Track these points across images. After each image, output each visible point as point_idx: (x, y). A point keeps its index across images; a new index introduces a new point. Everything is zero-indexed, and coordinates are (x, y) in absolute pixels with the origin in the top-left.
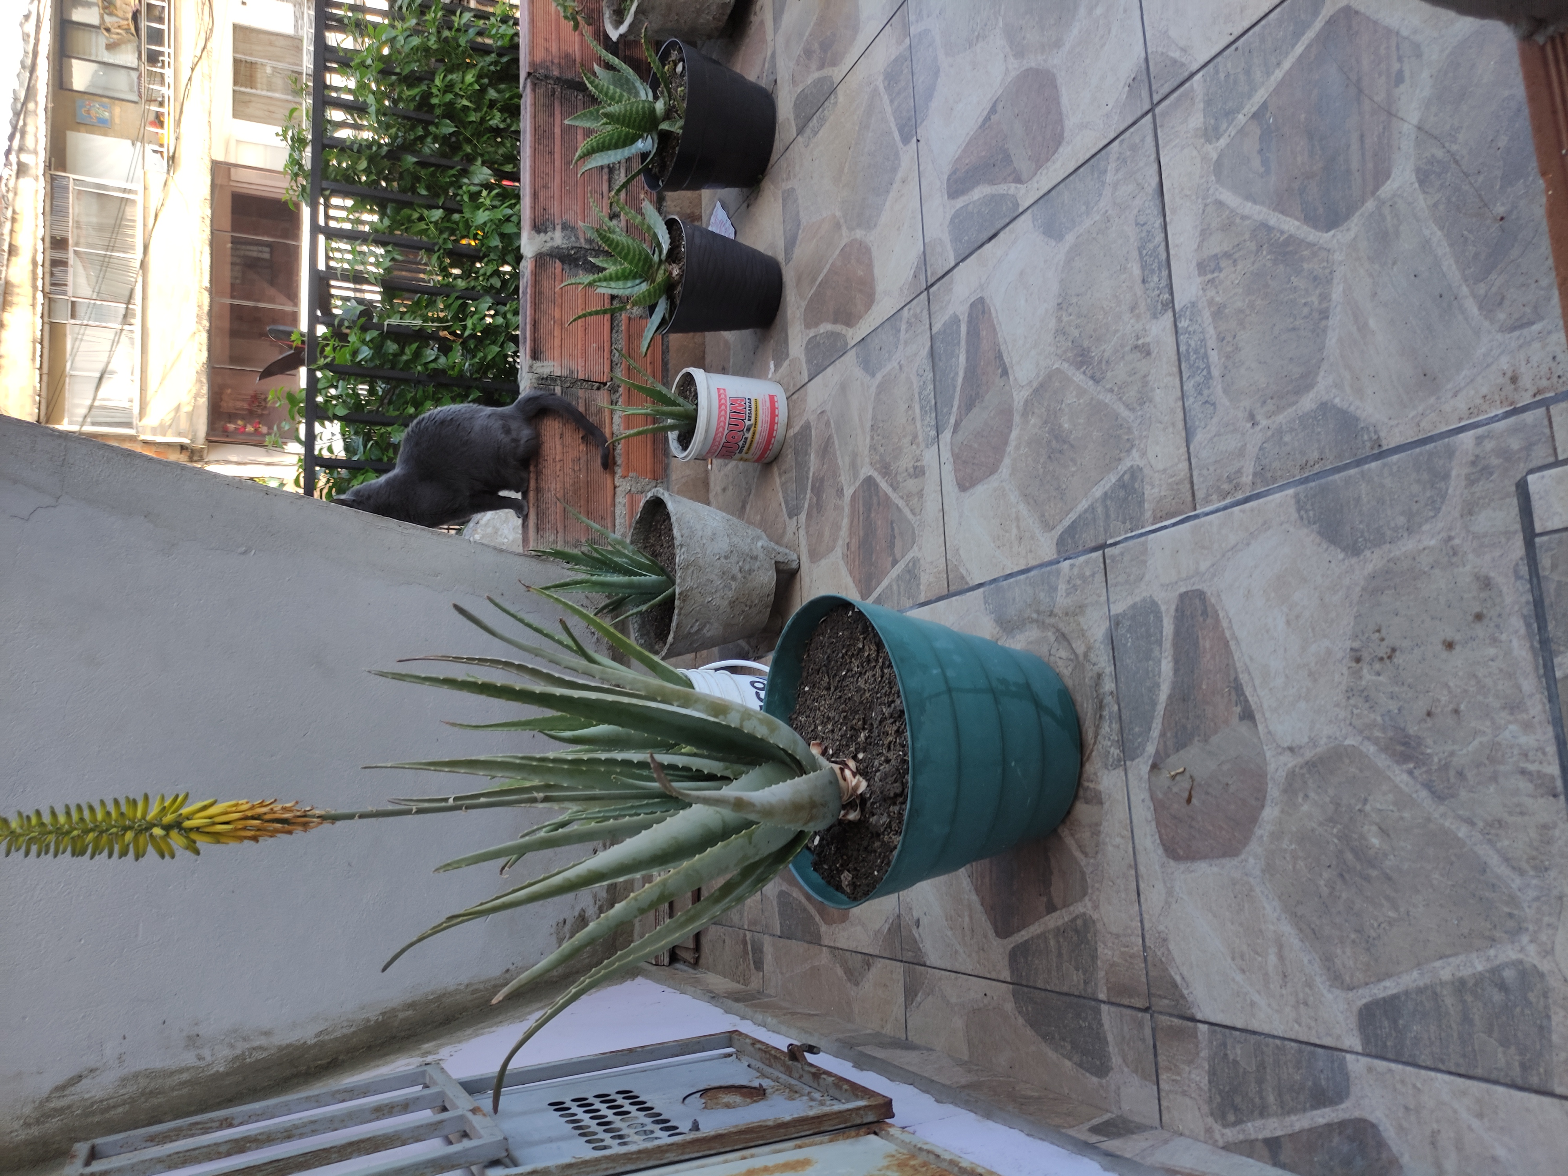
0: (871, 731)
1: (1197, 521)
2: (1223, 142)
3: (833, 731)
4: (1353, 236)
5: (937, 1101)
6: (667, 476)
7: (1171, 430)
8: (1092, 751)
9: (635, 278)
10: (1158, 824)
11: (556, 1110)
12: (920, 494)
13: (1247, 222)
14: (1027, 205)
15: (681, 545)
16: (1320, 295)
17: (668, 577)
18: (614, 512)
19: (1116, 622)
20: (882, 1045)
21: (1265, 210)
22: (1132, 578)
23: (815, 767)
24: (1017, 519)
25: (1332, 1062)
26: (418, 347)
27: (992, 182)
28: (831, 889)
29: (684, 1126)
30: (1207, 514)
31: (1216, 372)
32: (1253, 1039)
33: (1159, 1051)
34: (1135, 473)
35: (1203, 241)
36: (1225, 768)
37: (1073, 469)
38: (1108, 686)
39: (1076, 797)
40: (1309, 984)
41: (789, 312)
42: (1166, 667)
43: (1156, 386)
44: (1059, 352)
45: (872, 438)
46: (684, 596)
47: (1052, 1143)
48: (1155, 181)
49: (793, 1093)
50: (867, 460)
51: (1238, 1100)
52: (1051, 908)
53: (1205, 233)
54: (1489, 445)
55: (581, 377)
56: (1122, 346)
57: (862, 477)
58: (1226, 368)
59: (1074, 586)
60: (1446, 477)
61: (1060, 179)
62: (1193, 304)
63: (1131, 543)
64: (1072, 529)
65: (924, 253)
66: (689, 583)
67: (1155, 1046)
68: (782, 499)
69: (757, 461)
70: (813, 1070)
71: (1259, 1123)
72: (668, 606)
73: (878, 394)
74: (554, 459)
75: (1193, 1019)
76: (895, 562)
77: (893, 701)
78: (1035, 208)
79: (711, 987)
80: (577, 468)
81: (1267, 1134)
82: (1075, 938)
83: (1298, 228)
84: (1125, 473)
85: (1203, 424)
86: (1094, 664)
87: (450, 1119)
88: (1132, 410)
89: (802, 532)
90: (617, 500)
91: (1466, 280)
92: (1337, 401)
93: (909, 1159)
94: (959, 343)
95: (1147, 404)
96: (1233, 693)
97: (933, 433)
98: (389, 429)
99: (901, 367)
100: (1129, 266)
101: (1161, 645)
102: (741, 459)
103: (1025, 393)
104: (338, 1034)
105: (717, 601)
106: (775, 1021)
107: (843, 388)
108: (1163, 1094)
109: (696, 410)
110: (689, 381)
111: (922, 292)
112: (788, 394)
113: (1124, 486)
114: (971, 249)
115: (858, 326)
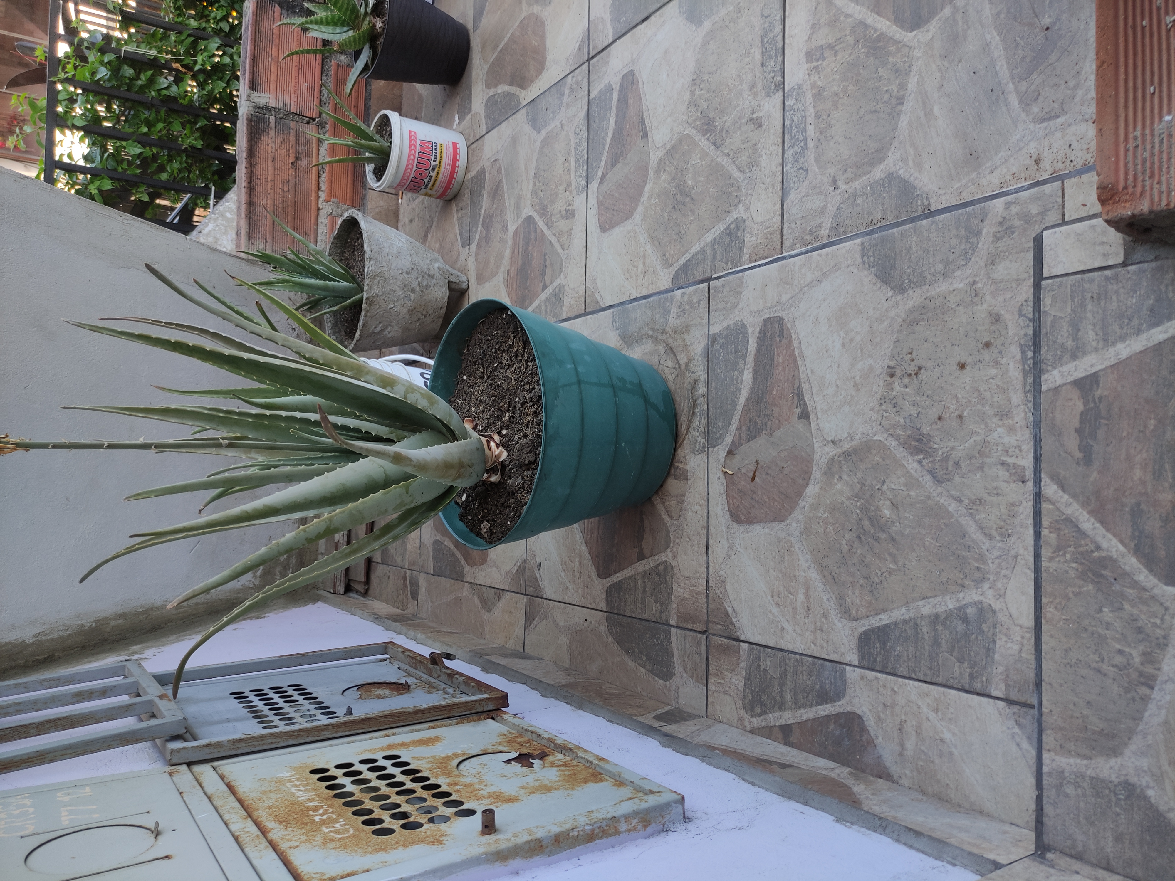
0: (514, 413)
1: (784, 261)
3: (483, 412)
4: (931, 37)
5: (543, 696)
6: (363, 205)
7: (771, 189)
8: (684, 439)
9: (343, 25)
10: (728, 496)
11: (235, 698)
12: (569, 233)
13: (850, 20)
15: (370, 259)
16: (899, 85)
17: (358, 284)
18: (316, 231)
19: (712, 340)
20: (505, 656)
21: (864, 10)
22: (729, 305)
23: (466, 436)
24: (644, 256)
25: (836, 672)
26: (152, 75)
28: (473, 535)
29: (341, 711)
30: (792, 257)
31: (811, 144)
32: (780, 654)
33: (711, 662)
34: (739, 223)
35: (812, 34)
36: (782, 455)
37: (692, 218)
38: (702, 389)
39: (668, 474)
40: (825, 616)
41: (474, 73)
42: (748, 376)
43: (763, 153)
44: (690, 120)
45: (534, 184)
46: (371, 301)
47: (626, 727)
49: (431, 688)
50: (529, 202)
51: (764, 698)
52: (641, 557)
53: (815, 27)
54: (1014, 209)
55: (293, 110)
56: (740, 118)
57: (524, 216)
58: (819, 140)
59: (684, 310)
60: (979, 233)
62: (800, 86)
63: (731, 277)
64: (686, 266)
65: (588, 29)
66: (375, 291)
67: (708, 659)
68: (458, 231)
69: (439, 197)
70: (449, 672)
71: (777, 714)
72: (357, 307)
73: (542, 147)
74: (266, 179)
75: (738, 640)
76: (545, 287)
77: (534, 389)
79: (375, 611)
80: (286, 189)
81: (783, 722)
82: (657, 579)
83: (889, 27)
84: (732, 223)
85: (796, 186)
86: (693, 373)
87: (139, 703)
88: (743, 172)
89: (472, 259)
90: (320, 220)
91: (1013, 79)
92: (901, 172)
93: (517, 737)
94: (610, 108)
95: (755, 168)
96: (796, 398)
97: (584, 183)
98: (124, 143)
99: (562, 127)
100: (752, 51)
101: (745, 360)
102: (426, 194)
103: (660, 153)
104: (55, 635)
105: (398, 308)
106: (423, 636)
107: (514, 141)
108: (710, 693)
109: (390, 147)
110: (385, 122)
111: (584, 63)
112: (469, 143)
113: (730, 234)
114: (626, 29)
115: (530, 89)
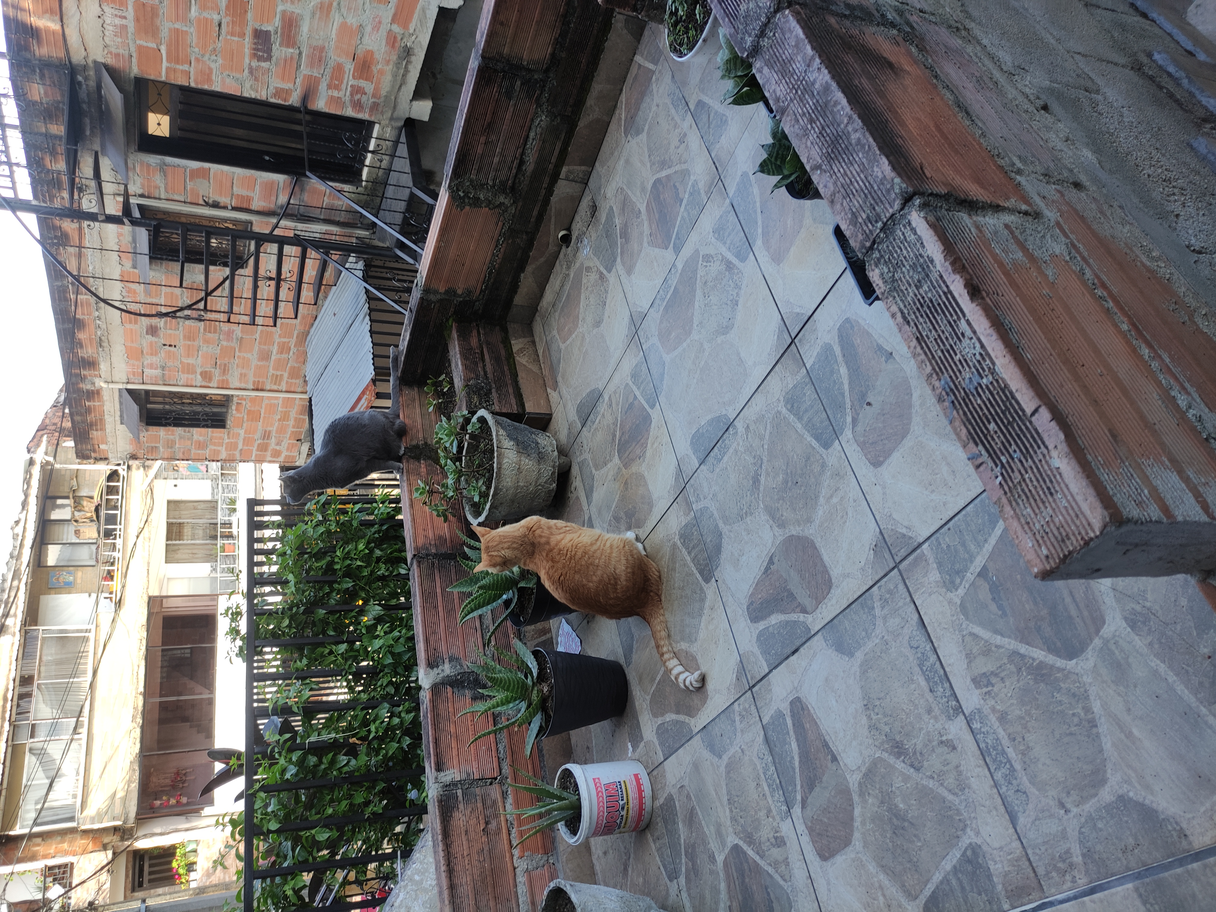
2: (961, 591)
4: (1093, 664)
6: (555, 848)
7: (994, 813)
12: (786, 862)
13: (1002, 650)
14: (816, 629)
16: (1083, 708)
18: (516, 892)
21: (1013, 642)
24: (881, 887)
26: (333, 756)
27: (783, 612)
30: (1061, 902)
31: (1018, 766)
34: (975, 849)
35: (970, 662)
37: (919, 844)
41: (637, 704)
43: (969, 775)
44: (877, 743)
45: (731, 811)
48: (917, 615)
50: (731, 830)
53: (969, 657)
55: (477, 777)
56: (930, 741)
57: (729, 845)
58: (1025, 762)
61: (838, 612)
62: (979, 711)
64: (934, 899)
65: (741, 661)
68: (660, 863)
69: (633, 831)
73: (728, 773)
74: (463, 856)
78: (823, 631)
80: (481, 859)
83: (1045, 656)
84: (966, 849)
85: (1021, 809)
88: (955, 794)
89: (684, 895)
90: (518, 881)
91: (1201, 703)
92: (1131, 794)
94: (788, 733)
95: (967, 790)
97: (784, 808)
99: (742, 751)
100: (915, 678)
102: (620, 833)
103: (857, 777)
110: (568, 774)
111: (746, 692)
112: (649, 771)
113: (969, 861)
114: (779, 661)
115: (698, 716)
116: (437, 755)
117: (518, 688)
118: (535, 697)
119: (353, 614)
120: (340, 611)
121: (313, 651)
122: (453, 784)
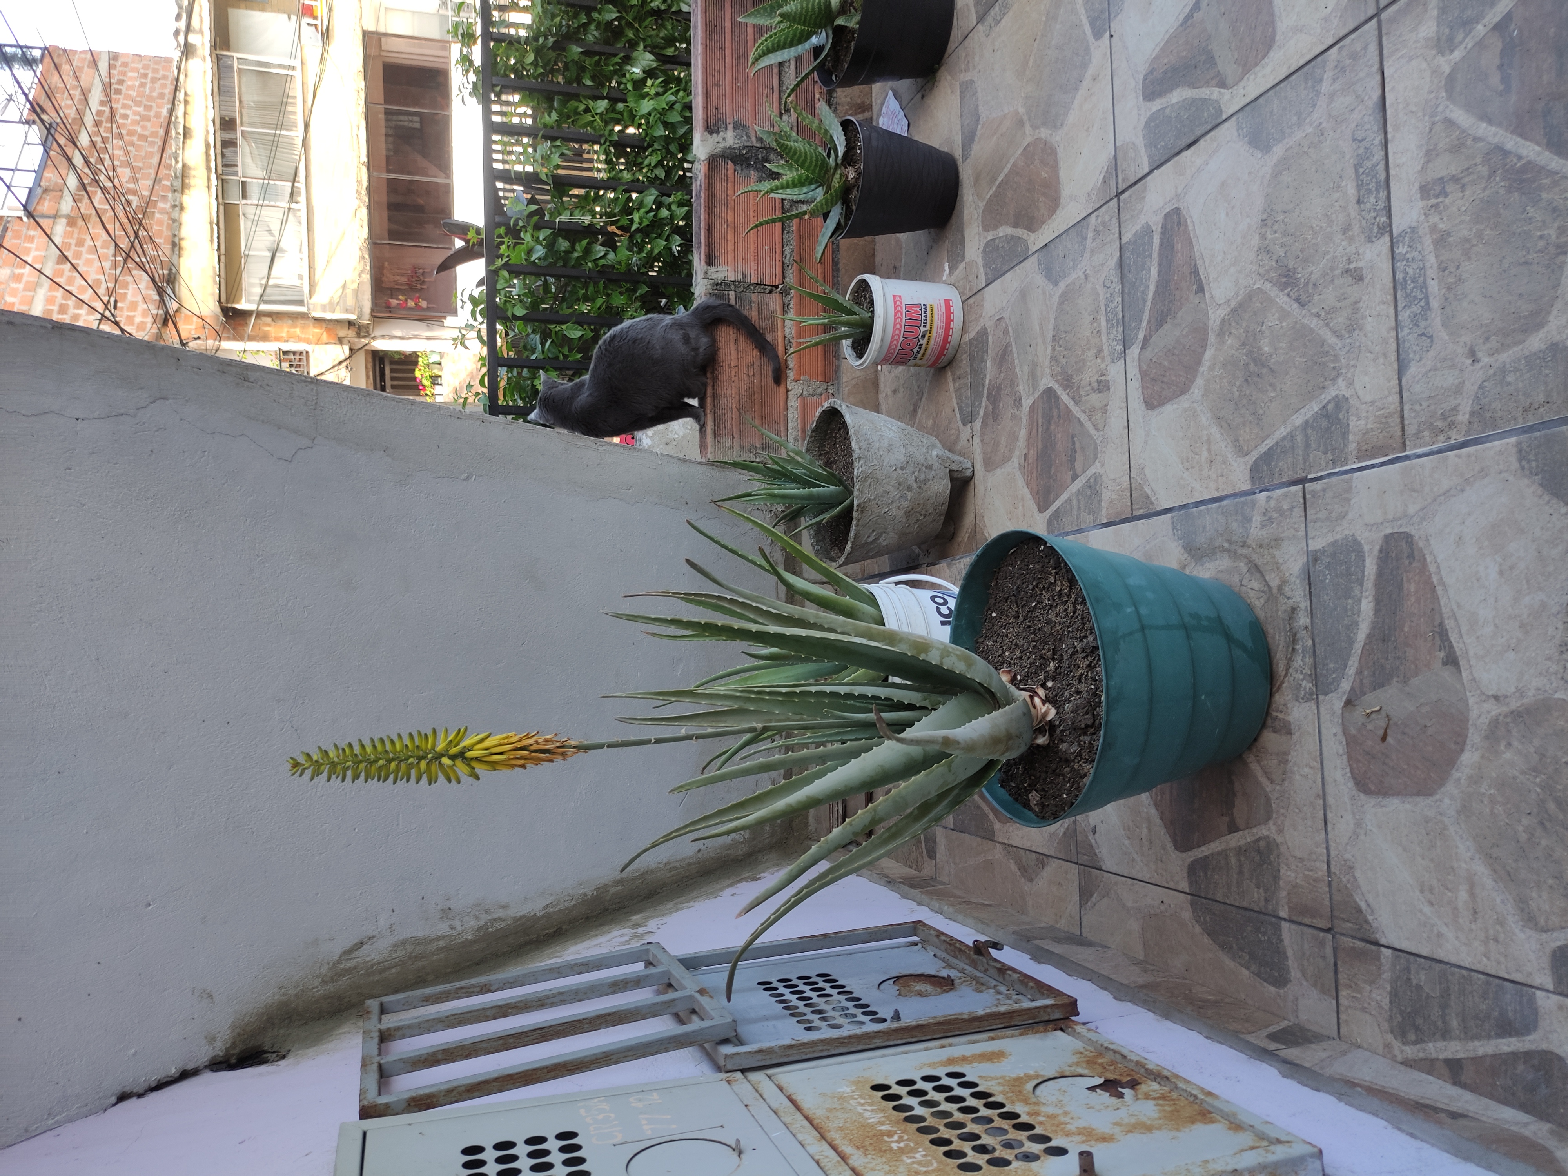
0: (1060, 662)
1: (1407, 463)
2: (1457, 55)
3: (1021, 658)
5: (1115, 998)
6: (838, 378)
7: (1381, 360)
8: (1283, 682)
9: (811, 184)
10: (1350, 758)
11: (765, 989)
12: (1104, 410)
13: (1480, 145)
14: (1231, 112)
15: (859, 458)
16: (1559, 228)
17: (845, 487)
18: (786, 416)
19: (1314, 558)
20: (1058, 940)
21: (1501, 132)
22: (1334, 515)
23: (1010, 700)
24: (1209, 441)
25: (1522, 996)
26: (588, 243)
27: (1192, 85)
28: (1018, 806)
29: (885, 1012)
30: (1419, 456)
31: (1435, 304)
32: (1438, 967)
33: (1340, 969)
34: (1339, 402)
35: (1428, 162)
36: (1424, 710)
37: (1273, 394)
38: (1303, 620)
39: (1264, 726)
40: (1501, 922)
41: (966, 213)
42: (1367, 606)
43: (1367, 313)
44: (1261, 271)
45: (1054, 349)
46: (862, 508)
47: (1231, 1047)
48: (1377, 93)
49: (980, 986)
50: (1048, 371)
51: (1419, 1021)
52: (1233, 828)
53: (1430, 155)
55: (754, 280)
56: (1332, 269)
57: (1042, 388)
58: (1446, 299)
59: (1270, 518)
61: (1269, 86)
62: (1413, 230)
63: (1334, 479)
64: (1268, 456)
65: (1115, 157)
66: (867, 495)
67: (1335, 965)
68: (956, 405)
69: (930, 366)
70: (999, 966)
71: (1440, 1044)
72: (846, 517)
73: (1061, 303)
74: (729, 365)
75: (1377, 944)
76: (1075, 477)
77: (1086, 637)
78: (1240, 115)
79: (886, 871)
80: (751, 374)
81: (1449, 1055)
82: (1257, 859)
83: (1539, 154)
84: (1329, 402)
85: (1417, 357)
86: (1288, 598)
88: (1340, 337)
89: (977, 440)
90: (789, 404)
93: (1097, 1057)
94: (1151, 255)
95: (1357, 332)
96: (1437, 638)
97: (1120, 348)
98: (564, 327)
99: (1086, 278)
100: (1343, 184)
101: (1362, 585)
102: (915, 365)
103: (1222, 312)
104: (561, 907)
105: (894, 511)
106: (951, 910)
107: (1023, 295)
108: (1342, 1009)
109: (872, 318)
110: (864, 286)
111: (1111, 199)
112: (964, 298)
113: (1327, 416)
114: (1167, 156)
115: (1041, 231)
116: (709, 245)
117: (816, 166)
118: (836, 183)
119: (617, 59)
120: (600, 54)
121: (564, 103)
122: (725, 284)
